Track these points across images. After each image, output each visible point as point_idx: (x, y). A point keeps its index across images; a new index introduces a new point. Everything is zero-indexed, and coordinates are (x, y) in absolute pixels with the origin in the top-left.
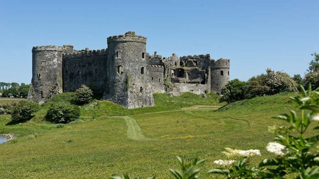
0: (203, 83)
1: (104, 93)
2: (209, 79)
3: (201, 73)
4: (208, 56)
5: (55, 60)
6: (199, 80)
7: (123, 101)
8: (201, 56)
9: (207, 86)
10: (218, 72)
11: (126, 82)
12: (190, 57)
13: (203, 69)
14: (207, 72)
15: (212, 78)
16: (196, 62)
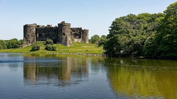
0: (80, 38)
1: (57, 42)
2: (82, 37)
3: (78, 34)
4: (81, 28)
5: (34, 30)
6: (78, 37)
7: (65, 44)
8: (78, 28)
9: (81, 39)
10: (85, 34)
11: (66, 38)
12: (74, 28)
13: (79, 33)
14: (81, 34)
15: (82, 36)
16: (76, 30)
